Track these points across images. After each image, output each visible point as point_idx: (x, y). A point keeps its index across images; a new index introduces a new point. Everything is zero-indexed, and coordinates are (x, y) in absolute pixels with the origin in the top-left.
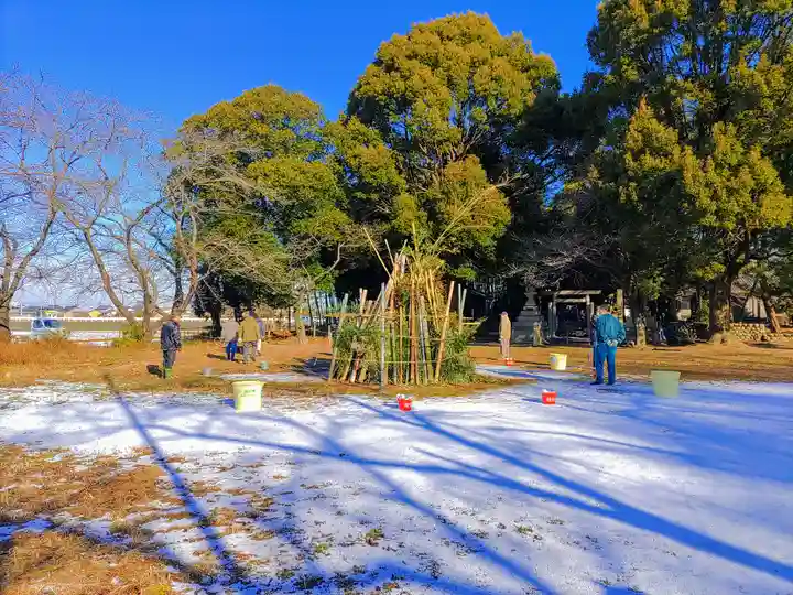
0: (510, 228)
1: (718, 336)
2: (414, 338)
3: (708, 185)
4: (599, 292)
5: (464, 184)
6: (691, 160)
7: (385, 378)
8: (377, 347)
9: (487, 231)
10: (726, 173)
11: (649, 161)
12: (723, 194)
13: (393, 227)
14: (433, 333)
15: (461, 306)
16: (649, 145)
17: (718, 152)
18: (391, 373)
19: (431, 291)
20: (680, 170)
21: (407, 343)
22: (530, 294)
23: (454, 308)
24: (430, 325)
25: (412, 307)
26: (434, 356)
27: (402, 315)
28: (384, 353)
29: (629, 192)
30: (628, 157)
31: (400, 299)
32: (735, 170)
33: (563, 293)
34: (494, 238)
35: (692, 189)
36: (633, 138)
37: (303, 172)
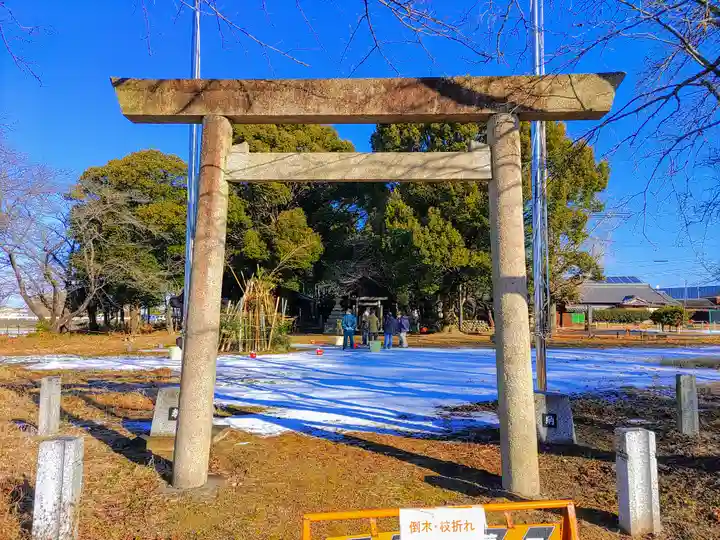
0: (322, 257)
1: (447, 328)
2: (257, 327)
3: (426, 242)
4: (386, 298)
5: (292, 226)
6: (417, 226)
7: (241, 348)
8: (237, 332)
9: (307, 258)
10: (435, 235)
11: (397, 225)
12: (433, 247)
13: (242, 253)
14: (268, 324)
15: (284, 310)
16: (398, 216)
17: (431, 224)
18: (244, 345)
19: (267, 302)
20: (412, 233)
21: (253, 330)
22: (338, 300)
23: (279, 310)
24: (266, 321)
25: (256, 310)
26: (268, 336)
27: (251, 315)
28: (241, 335)
29: (387, 242)
30: (387, 220)
31: (251, 306)
32: (439, 233)
33: (363, 298)
34: (311, 263)
35: (416, 244)
36: (390, 210)
37: (177, 214)
